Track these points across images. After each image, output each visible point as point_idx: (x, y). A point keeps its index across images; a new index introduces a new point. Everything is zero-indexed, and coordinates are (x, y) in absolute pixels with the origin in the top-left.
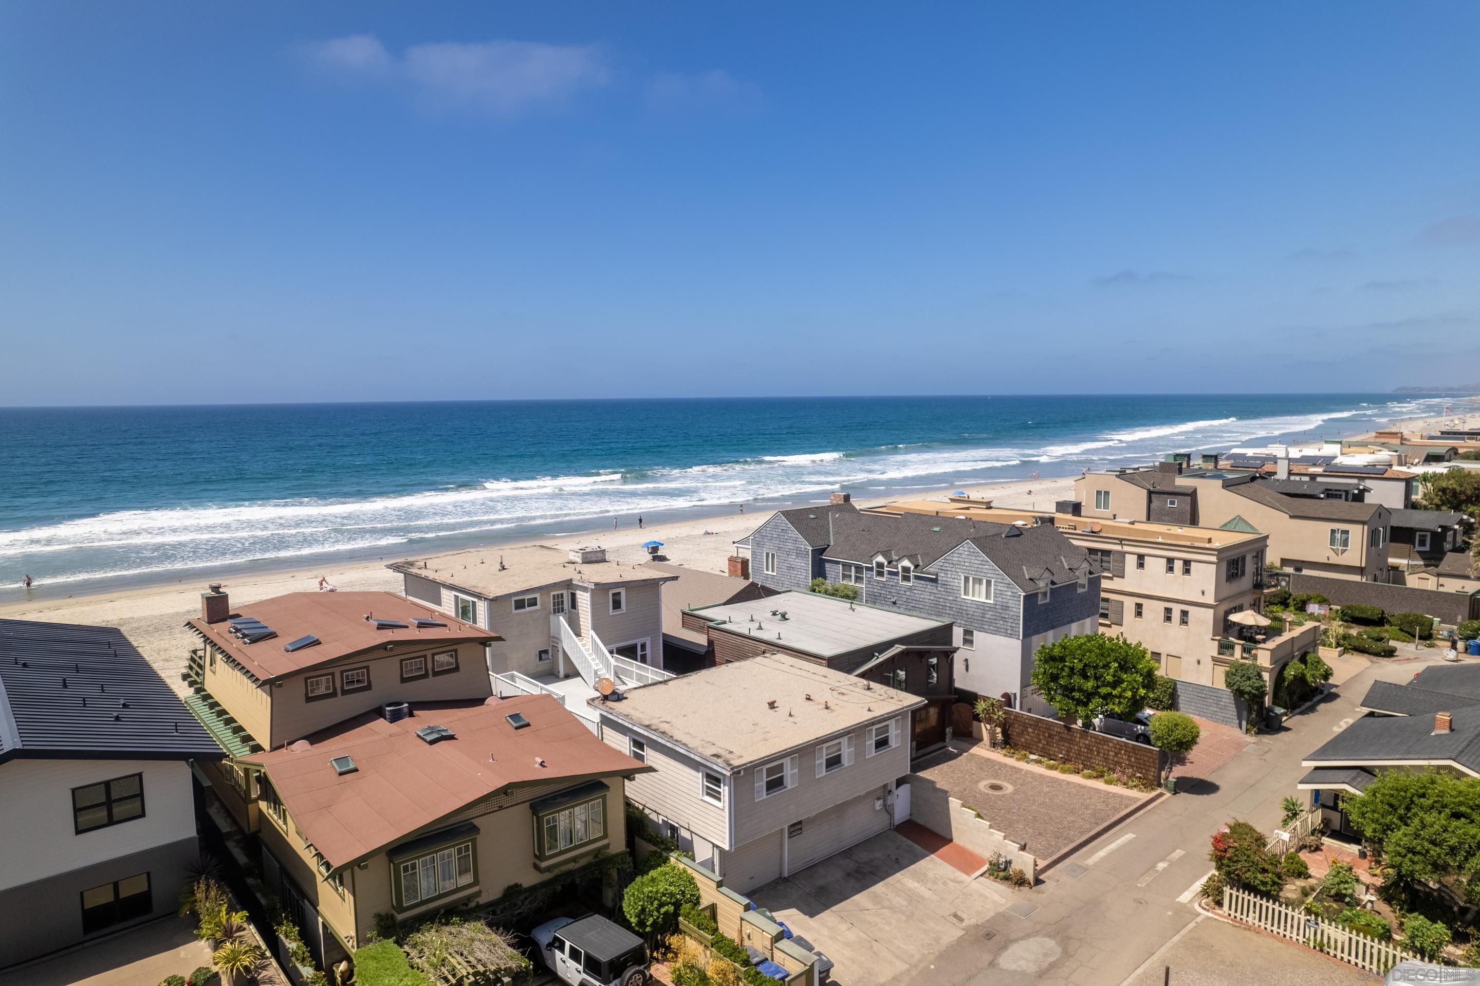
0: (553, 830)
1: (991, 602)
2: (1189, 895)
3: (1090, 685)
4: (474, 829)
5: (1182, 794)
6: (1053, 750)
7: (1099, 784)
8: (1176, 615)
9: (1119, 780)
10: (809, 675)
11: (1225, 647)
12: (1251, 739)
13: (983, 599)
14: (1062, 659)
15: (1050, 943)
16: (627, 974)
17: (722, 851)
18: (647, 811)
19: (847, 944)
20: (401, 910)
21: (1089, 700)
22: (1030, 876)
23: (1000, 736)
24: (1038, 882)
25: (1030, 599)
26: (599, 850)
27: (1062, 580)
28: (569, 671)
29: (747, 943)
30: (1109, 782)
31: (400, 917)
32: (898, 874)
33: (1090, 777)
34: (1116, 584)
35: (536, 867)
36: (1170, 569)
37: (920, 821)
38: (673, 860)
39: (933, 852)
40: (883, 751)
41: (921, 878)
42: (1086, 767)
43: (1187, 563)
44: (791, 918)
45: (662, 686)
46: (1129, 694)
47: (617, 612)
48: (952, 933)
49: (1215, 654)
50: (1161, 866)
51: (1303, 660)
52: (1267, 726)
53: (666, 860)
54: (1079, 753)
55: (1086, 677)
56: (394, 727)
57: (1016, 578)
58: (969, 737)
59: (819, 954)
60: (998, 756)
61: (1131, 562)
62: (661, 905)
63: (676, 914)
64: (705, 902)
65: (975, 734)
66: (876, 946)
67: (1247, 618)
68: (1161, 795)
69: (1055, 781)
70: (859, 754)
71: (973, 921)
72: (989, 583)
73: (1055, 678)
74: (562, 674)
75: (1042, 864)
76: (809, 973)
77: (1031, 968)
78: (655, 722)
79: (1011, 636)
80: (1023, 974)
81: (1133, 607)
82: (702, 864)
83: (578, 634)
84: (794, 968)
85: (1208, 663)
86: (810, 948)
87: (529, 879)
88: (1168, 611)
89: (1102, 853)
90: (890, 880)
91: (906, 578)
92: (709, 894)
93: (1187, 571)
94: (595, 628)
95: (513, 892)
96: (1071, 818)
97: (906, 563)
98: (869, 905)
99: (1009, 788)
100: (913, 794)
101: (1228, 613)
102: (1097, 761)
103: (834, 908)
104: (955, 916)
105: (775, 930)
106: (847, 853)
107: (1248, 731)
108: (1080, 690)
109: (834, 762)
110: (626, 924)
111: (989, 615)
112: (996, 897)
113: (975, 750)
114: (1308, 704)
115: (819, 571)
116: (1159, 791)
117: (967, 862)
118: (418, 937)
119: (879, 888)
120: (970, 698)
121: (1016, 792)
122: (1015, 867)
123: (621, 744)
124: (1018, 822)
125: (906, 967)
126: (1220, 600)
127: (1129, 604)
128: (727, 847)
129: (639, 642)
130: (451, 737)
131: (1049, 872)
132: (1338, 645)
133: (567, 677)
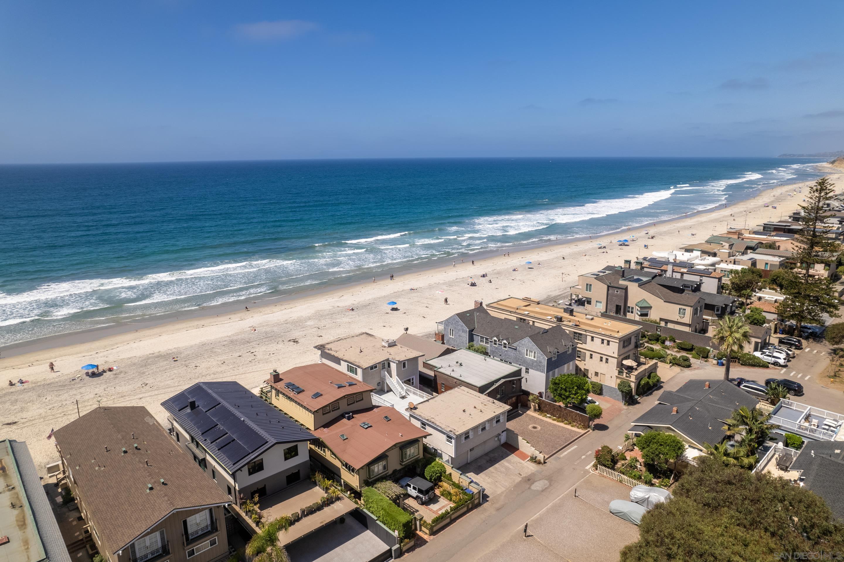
0: (406, 454)
1: (535, 359)
2: (589, 467)
3: (567, 394)
4: (387, 456)
5: (596, 431)
6: (555, 413)
7: (569, 427)
8: (604, 360)
9: (576, 425)
10: (474, 396)
11: (620, 372)
12: (625, 407)
13: (533, 358)
14: (559, 384)
15: (546, 482)
16: (430, 493)
17: (452, 457)
18: (428, 445)
19: (488, 483)
20: (370, 478)
21: (567, 399)
22: (542, 461)
23: (537, 407)
24: (545, 463)
25: (549, 360)
26: (417, 458)
27: (561, 351)
28: (389, 390)
29: (461, 484)
30: (572, 426)
31: (370, 480)
32: (502, 461)
33: (566, 424)
34: (583, 346)
35: (400, 464)
36: (603, 343)
37: (509, 443)
38: (437, 460)
39: (513, 453)
40: (498, 423)
41: (509, 462)
42: (566, 420)
43: (608, 341)
44: (471, 475)
45: (427, 403)
46: (580, 397)
47: (405, 369)
48: (518, 479)
49: (617, 375)
50: (583, 457)
51: (649, 377)
52: (632, 402)
53: (435, 460)
54: (563, 415)
55: (566, 391)
56: (350, 422)
57: (544, 352)
58: (528, 408)
59: (481, 487)
60: (536, 415)
61: (589, 338)
62: (436, 474)
63: (441, 476)
64: (447, 473)
65: (529, 405)
66: (496, 483)
67: (628, 362)
68: (589, 431)
69: (555, 425)
70: (491, 426)
71: (525, 475)
72: (535, 353)
73: (556, 390)
74: (386, 391)
75: (546, 457)
76: (479, 492)
77: (540, 489)
78: (429, 418)
79: (542, 372)
80: (538, 491)
81: (589, 355)
82: (446, 461)
83: (391, 377)
84: (475, 491)
85: (614, 378)
86: (479, 485)
87: (399, 467)
88: (601, 358)
89: (566, 453)
90: (500, 463)
91: (505, 347)
92: (449, 469)
93: (608, 344)
94: (397, 375)
95: (395, 471)
96: (558, 440)
97: (505, 341)
98: (494, 471)
99: (539, 428)
100: (507, 434)
101: (623, 360)
102: (569, 418)
103: (484, 472)
104: (519, 474)
105: (469, 480)
106: (486, 454)
107: (625, 404)
108: (564, 395)
109: (484, 429)
110: (426, 479)
111: (535, 364)
112: (532, 468)
113: (528, 412)
114: (649, 392)
115: (471, 339)
116: (588, 429)
117: (523, 456)
118: (376, 486)
119: (497, 465)
120: (527, 393)
121: (541, 429)
122: (538, 458)
123: (418, 424)
124: (541, 441)
125: (505, 489)
126: (619, 355)
127: (588, 354)
128: (454, 457)
129: (411, 378)
130: (371, 426)
131: (548, 460)
132: (670, 363)
133: (388, 392)
